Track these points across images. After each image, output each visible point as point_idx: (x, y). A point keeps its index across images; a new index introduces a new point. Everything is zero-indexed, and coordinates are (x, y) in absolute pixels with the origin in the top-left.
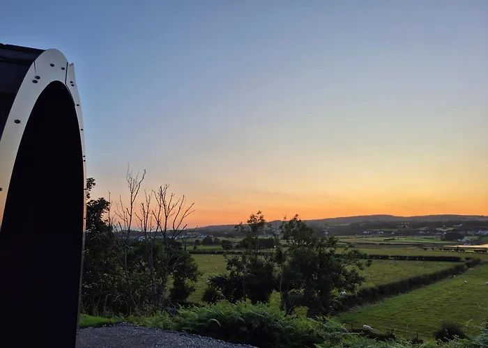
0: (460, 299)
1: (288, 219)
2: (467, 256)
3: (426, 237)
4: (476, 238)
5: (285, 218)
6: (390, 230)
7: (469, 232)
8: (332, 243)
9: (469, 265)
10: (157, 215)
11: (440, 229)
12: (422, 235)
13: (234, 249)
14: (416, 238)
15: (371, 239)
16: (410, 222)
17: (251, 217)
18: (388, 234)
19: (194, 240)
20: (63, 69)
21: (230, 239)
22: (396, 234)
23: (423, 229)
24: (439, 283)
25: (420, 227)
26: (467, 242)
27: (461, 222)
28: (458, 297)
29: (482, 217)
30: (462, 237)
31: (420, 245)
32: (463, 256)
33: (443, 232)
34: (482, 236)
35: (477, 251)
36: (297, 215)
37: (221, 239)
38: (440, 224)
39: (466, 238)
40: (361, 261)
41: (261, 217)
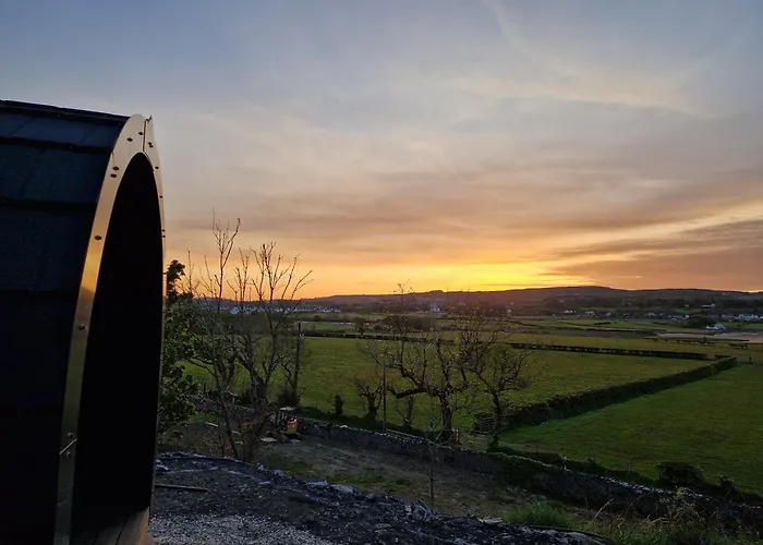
2: (719, 351)
3: (659, 321)
6: (603, 309)
7: (723, 316)
9: (722, 367)
10: (258, 285)
13: (371, 331)
15: (576, 322)
18: (601, 315)
19: (313, 316)
20: (141, 134)
21: (366, 317)
22: (613, 316)
25: (650, 306)
26: (722, 331)
30: (712, 323)
32: (711, 352)
33: (683, 315)
34: (743, 322)
37: (352, 315)
38: (680, 304)
39: (719, 325)
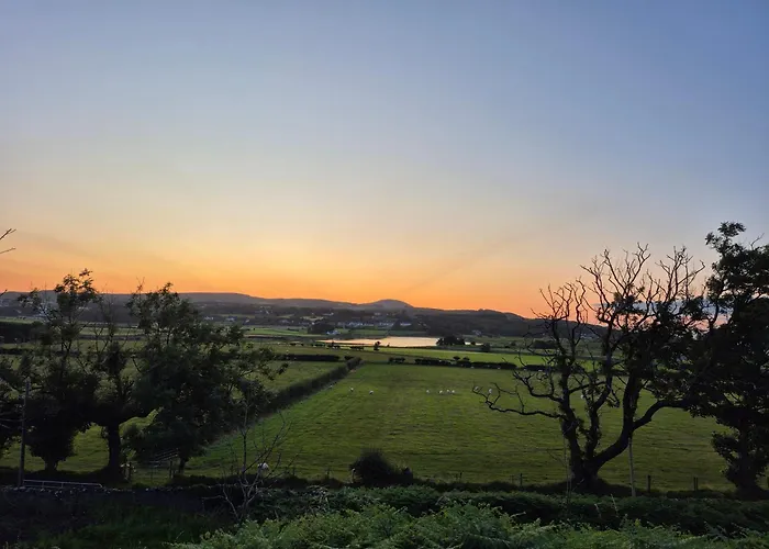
0: (352, 412)
1: (145, 291)
2: (345, 354)
3: (291, 328)
4: (346, 331)
5: (140, 288)
7: (339, 324)
8: (235, 336)
9: (351, 366)
11: (307, 318)
12: (285, 324)
14: (276, 328)
16: (272, 306)
17: (66, 281)
22: (252, 322)
23: (287, 317)
24: (321, 392)
25: (284, 313)
26: (336, 336)
27: (333, 311)
28: (351, 409)
29: (355, 305)
30: (331, 330)
31: (283, 339)
32: (340, 354)
33: (310, 322)
34: (352, 329)
35: (355, 348)
36: (169, 284)
38: (308, 311)
39: (336, 331)
40: (269, 365)
41: (86, 283)
